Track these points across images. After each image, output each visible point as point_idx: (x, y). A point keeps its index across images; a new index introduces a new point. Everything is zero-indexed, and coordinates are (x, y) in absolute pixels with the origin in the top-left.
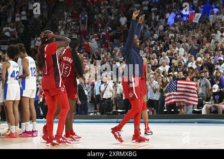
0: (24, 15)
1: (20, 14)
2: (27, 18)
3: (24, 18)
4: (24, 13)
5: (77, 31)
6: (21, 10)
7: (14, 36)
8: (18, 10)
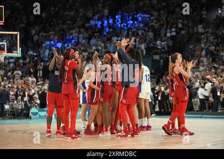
0: (173, 31)
1: (171, 30)
2: (176, 33)
3: (174, 34)
4: (173, 29)
5: (215, 44)
6: (172, 27)
7: (164, 48)
8: (169, 27)
